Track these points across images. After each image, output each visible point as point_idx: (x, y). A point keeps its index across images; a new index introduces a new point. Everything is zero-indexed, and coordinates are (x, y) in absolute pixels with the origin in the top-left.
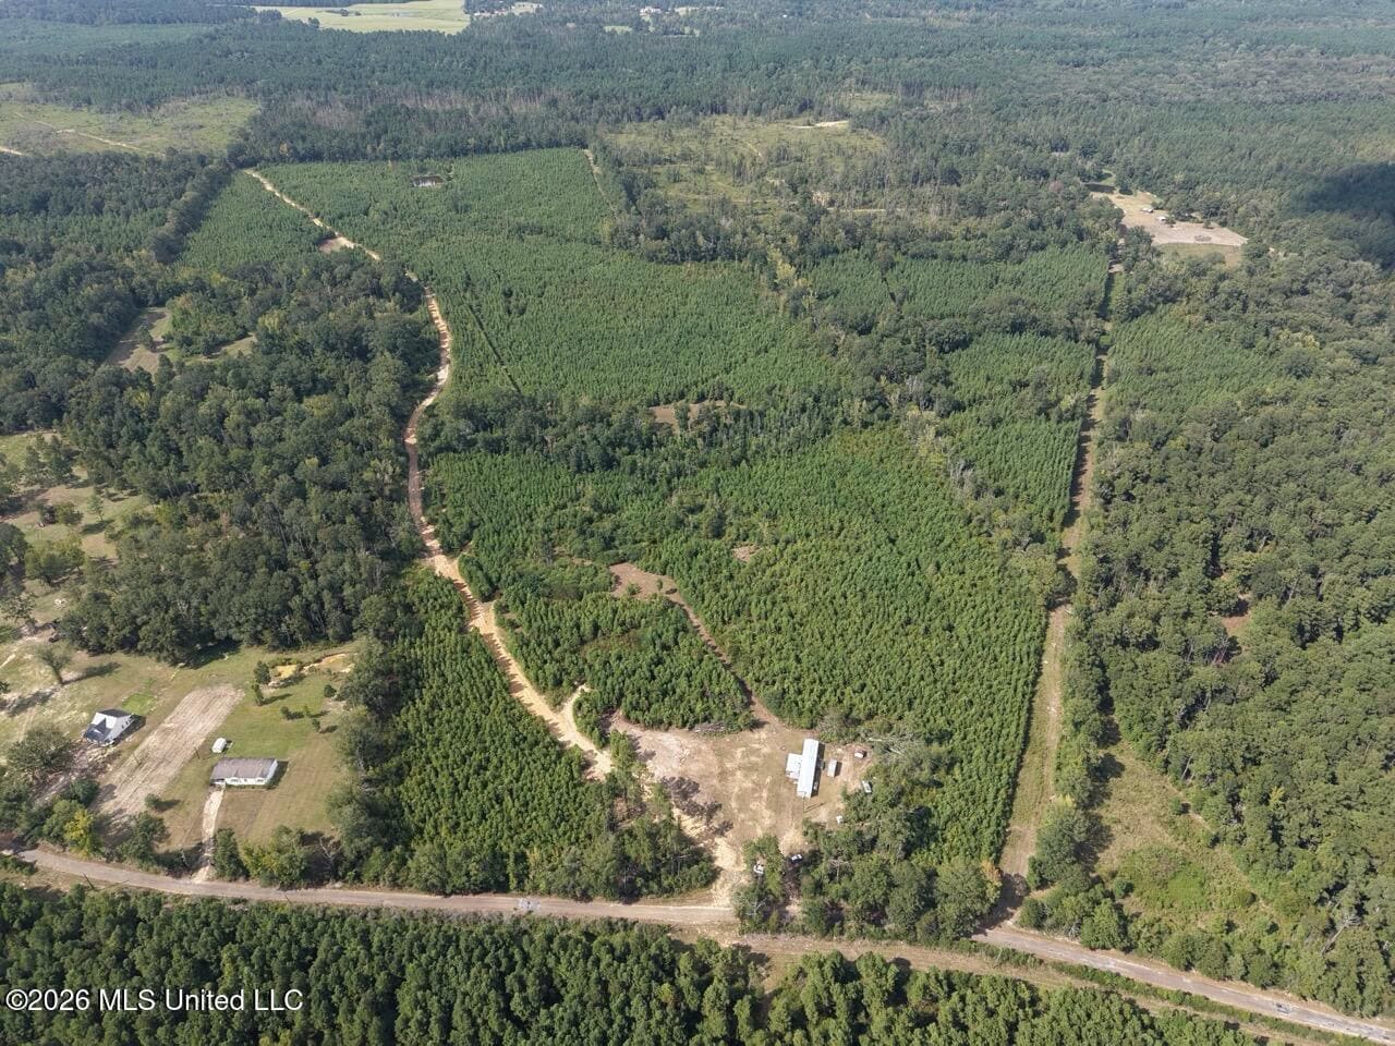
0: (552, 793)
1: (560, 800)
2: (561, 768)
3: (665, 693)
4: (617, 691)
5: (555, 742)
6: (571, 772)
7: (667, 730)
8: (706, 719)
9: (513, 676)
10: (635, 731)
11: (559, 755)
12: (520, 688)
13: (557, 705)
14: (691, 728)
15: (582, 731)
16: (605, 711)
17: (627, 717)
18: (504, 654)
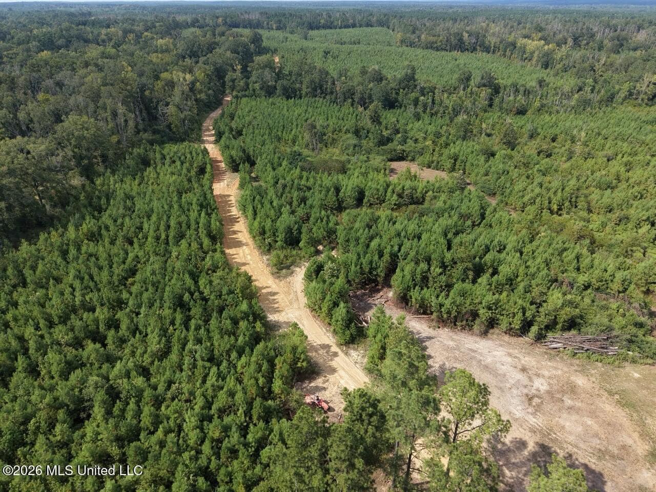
0: (205, 418)
1: (217, 443)
2: (247, 364)
3: (479, 271)
4: (386, 257)
5: (257, 316)
6: (270, 379)
7: (485, 334)
8: (572, 324)
9: (235, 232)
10: (419, 326)
11: (256, 339)
12: (239, 244)
13: (282, 268)
14: (540, 338)
15: (315, 308)
16: (363, 285)
17: (404, 300)
18: (235, 211)
